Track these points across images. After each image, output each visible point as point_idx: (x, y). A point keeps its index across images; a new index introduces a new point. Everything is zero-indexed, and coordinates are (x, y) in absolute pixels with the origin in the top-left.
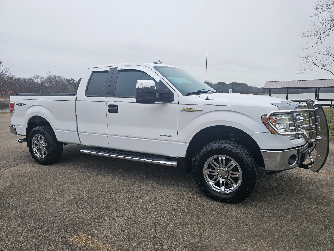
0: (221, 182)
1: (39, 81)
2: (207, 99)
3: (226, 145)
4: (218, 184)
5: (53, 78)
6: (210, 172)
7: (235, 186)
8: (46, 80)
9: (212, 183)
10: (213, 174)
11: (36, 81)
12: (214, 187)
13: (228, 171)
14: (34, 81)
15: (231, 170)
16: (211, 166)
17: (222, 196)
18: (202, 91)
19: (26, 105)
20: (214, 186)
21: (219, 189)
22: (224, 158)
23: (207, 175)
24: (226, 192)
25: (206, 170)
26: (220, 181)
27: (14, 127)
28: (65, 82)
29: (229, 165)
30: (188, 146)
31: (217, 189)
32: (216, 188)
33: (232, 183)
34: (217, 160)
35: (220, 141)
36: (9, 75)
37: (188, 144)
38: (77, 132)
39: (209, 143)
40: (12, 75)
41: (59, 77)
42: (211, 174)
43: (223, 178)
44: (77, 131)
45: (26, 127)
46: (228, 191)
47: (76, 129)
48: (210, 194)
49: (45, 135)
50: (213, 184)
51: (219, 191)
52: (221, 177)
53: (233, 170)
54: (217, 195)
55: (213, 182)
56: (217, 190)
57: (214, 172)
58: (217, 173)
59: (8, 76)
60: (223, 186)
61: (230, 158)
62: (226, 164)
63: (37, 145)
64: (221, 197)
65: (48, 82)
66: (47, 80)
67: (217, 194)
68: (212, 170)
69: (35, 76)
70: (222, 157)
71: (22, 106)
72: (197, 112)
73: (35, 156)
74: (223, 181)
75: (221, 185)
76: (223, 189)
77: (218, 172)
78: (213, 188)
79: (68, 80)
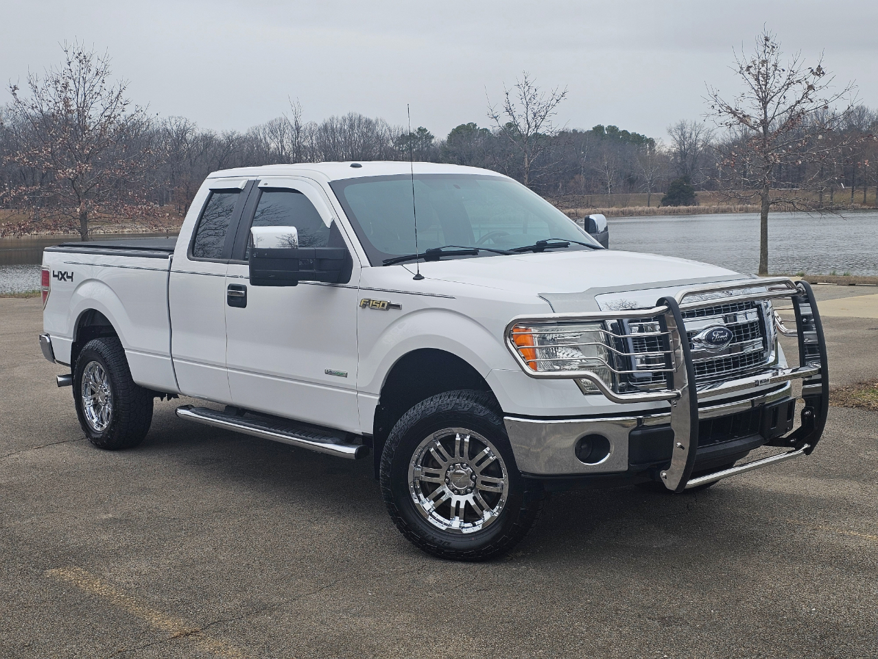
0: (453, 504)
1: (287, 147)
2: (418, 277)
3: (458, 401)
4: (445, 510)
5: (342, 131)
6: (427, 474)
7: (487, 515)
8: (314, 138)
9: (428, 505)
10: (435, 480)
11: (273, 145)
12: (434, 518)
13: (473, 473)
14: (268, 145)
15: (481, 473)
16: (431, 460)
17: (449, 541)
18: (443, 250)
19: (71, 277)
20: (435, 514)
21: (445, 524)
22: (468, 437)
23: (417, 481)
24: (465, 531)
25: (415, 471)
26: (449, 500)
27: (48, 341)
28: (391, 144)
29: (479, 457)
30: (376, 403)
31: (441, 522)
32: (438, 520)
33: (482, 509)
34: (448, 442)
35: (461, 392)
36: (173, 121)
37: (378, 398)
38: (170, 359)
39: (433, 395)
40: (183, 122)
41: (368, 122)
42: (428, 479)
43: (459, 493)
44: (169, 355)
45: (72, 341)
46: (469, 529)
47: (168, 351)
48: (419, 534)
49: (106, 362)
50: (432, 509)
51: (444, 528)
52: (456, 489)
53: (486, 472)
54: (438, 538)
55: (432, 502)
56: (437, 525)
57: (438, 476)
58: (446, 477)
59: (169, 128)
60: (457, 514)
61: (485, 440)
62: (472, 455)
63: (93, 392)
64: (449, 543)
65: (320, 147)
66: (317, 139)
67: (439, 535)
68: (432, 470)
69: (271, 124)
70: (462, 436)
71: (65, 280)
72: (391, 311)
73: (88, 426)
74: (458, 503)
75: (453, 512)
76: (456, 523)
77: (449, 475)
78: (429, 520)
79: (403, 135)
